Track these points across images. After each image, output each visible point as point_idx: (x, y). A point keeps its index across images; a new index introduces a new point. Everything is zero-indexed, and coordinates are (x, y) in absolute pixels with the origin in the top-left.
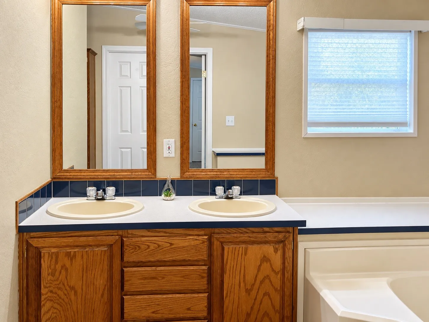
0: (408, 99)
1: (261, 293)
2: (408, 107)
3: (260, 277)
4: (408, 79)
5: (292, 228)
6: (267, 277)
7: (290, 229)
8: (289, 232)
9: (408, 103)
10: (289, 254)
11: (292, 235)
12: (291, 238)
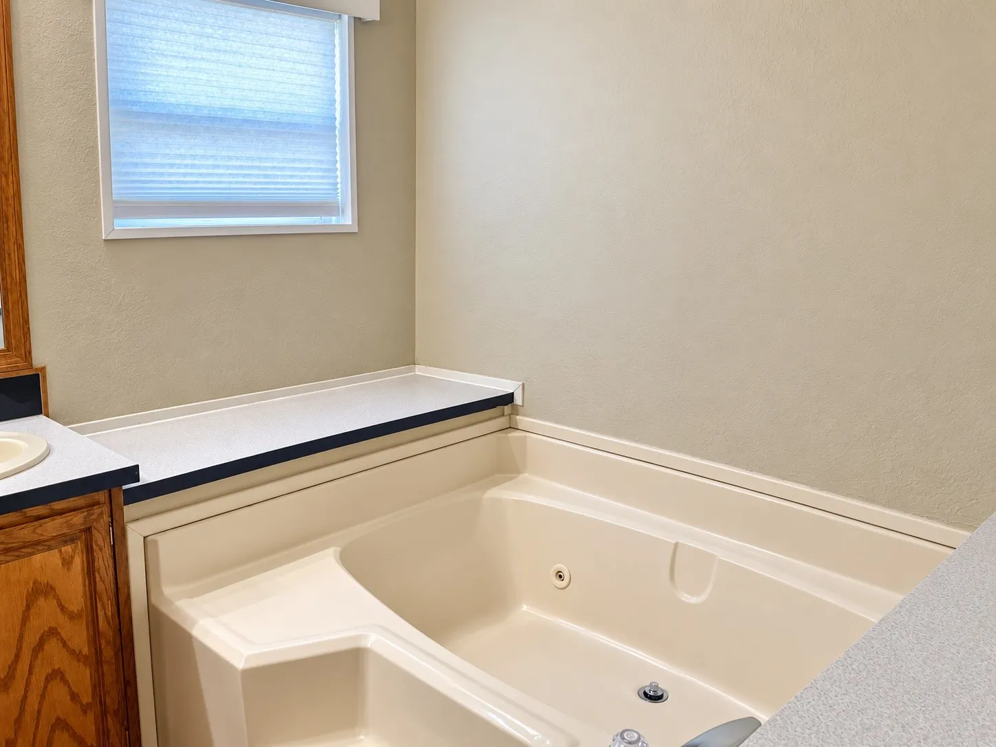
0: (338, 158)
1: (38, 679)
2: (338, 173)
3: (31, 639)
4: (338, 115)
5: (106, 491)
6: (53, 632)
7: (102, 496)
8: (98, 503)
9: (338, 166)
10: (103, 560)
11: (106, 509)
12: (106, 518)
